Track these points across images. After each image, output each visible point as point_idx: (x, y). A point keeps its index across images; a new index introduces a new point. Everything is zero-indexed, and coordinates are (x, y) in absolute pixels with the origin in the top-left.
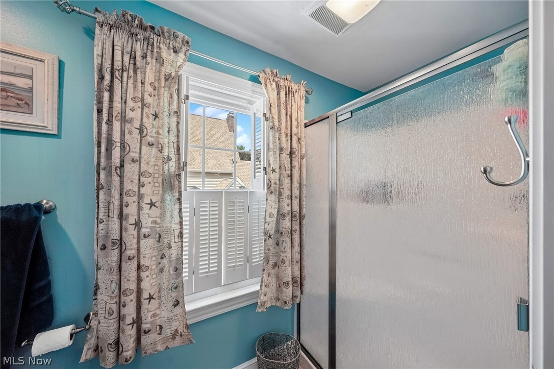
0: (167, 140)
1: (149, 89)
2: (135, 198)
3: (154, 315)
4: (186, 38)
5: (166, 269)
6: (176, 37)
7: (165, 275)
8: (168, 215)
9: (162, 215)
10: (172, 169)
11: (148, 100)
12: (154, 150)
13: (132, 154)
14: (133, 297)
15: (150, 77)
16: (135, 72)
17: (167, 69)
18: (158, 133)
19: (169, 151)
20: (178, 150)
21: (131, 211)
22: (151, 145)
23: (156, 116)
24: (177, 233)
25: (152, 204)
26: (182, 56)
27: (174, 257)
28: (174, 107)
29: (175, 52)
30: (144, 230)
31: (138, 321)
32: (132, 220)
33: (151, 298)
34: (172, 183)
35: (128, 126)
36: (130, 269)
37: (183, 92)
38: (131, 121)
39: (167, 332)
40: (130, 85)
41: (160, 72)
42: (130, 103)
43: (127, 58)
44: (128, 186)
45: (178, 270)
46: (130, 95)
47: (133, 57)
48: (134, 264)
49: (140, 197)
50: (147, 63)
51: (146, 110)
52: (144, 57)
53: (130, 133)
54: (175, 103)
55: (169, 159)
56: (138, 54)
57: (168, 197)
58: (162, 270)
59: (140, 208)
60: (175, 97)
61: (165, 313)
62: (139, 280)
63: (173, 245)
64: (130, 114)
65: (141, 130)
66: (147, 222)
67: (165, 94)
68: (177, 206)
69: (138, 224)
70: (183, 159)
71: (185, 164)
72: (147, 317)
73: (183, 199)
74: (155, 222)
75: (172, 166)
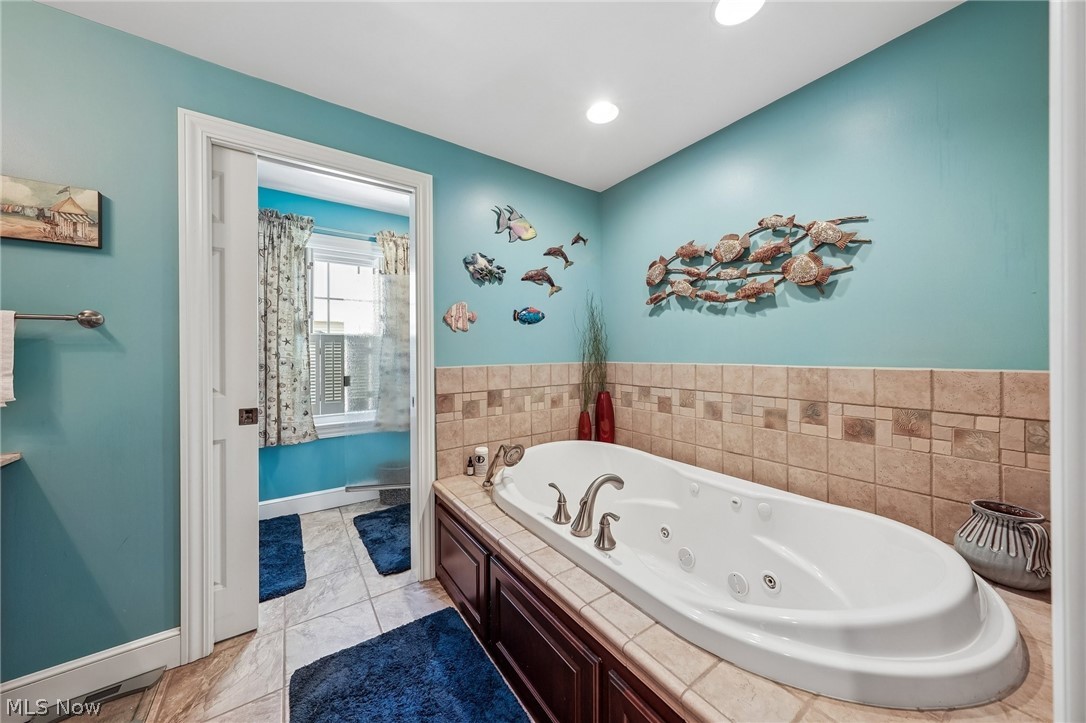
0: (297, 296)
1: (283, 260)
2: (275, 337)
3: (290, 419)
4: (311, 218)
5: (298, 389)
6: (302, 219)
7: (297, 393)
8: (299, 350)
9: (295, 350)
10: (301, 317)
11: (283, 268)
12: (287, 304)
13: (272, 307)
14: (275, 403)
15: (284, 252)
16: (273, 249)
17: (296, 243)
18: (290, 291)
19: (298, 303)
20: (306, 303)
21: (273, 345)
22: (285, 300)
23: (288, 279)
24: (306, 362)
25: (287, 342)
26: (307, 232)
27: (303, 380)
28: (302, 272)
29: (302, 229)
30: (281, 359)
31: (278, 420)
32: (274, 351)
33: (287, 406)
34: (301, 326)
35: (269, 288)
36: (273, 384)
37: (309, 261)
38: (271, 284)
39: (300, 433)
40: (270, 259)
41: (291, 246)
42: (270, 272)
43: (267, 240)
44: (270, 329)
45: (306, 389)
46: (270, 267)
47: (272, 239)
48: (275, 381)
49: (279, 336)
50: (281, 242)
51: (281, 275)
52: (279, 237)
53: (271, 292)
54: (303, 270)
55: (299, 309)
56: (275, 236)
57: (299, 337)
58: (294, 390)
59: (278, 344)
60: (303, 264)
61: (298, 419)
62: (279, 394)
63: (303, 371)
64: (270, 280)
65: (278, 290)
66: (283, 354)
67: (295, 261)
68: (305, 344)
69: (277, 355)
70: (309, 310)
71: (312, 313)
72: (284, 419)
73: (310, 339)
74: (289, 354)
75: (301, 315)
